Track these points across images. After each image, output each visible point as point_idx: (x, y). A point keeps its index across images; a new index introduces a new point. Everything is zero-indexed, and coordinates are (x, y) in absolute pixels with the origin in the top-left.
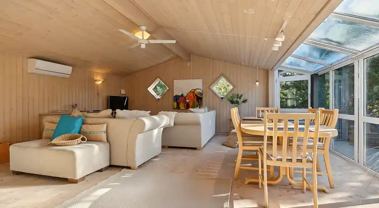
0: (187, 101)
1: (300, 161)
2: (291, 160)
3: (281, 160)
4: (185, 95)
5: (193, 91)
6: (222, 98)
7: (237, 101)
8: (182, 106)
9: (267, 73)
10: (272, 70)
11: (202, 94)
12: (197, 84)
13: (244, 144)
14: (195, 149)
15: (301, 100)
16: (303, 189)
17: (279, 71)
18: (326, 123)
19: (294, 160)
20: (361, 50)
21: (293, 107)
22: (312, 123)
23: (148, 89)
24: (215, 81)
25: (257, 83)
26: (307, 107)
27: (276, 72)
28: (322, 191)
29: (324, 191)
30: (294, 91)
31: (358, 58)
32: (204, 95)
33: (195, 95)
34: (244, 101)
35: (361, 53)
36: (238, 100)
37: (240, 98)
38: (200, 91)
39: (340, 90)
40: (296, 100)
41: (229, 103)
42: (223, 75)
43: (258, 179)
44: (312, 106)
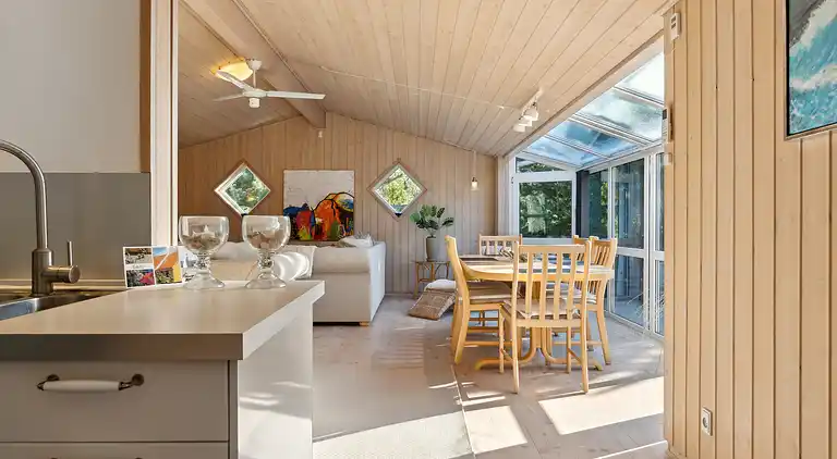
0: (318, 220)
1: (564, 317)
2: (551, 317)
3: (537, 317)
4: (312, 205)
5: (331, 197)
6: (398, 215)
7: (432, 222)
8: (304, 233)
9: (493, 162)
10: (504, 157)
11: (352, 205)
12: (340, 183)
13: (472, 302)
14: (356, 324)
15: (555, 219)
16: (567, 369)
17: (518, 160)
18: (600, 260)
19: (556, 317)
20: (653, 139)
21: (541, 234)
22: (581, 259)
23: (216, 190)
24: (382, 175)
25: (474, 184)
26: (569, 235)
27: (512, 162)
28: (595, 369)
29: (597, 369)
30: (541, 198)
31: (648, 151)
32: (357, 206)
33: (337, 207)
34: (448, 222)
35: (654, 144)
36: (435, 219)
37: (439, 216)
38: (347, 197)
39: (626, 200)
40: (546, 220)
41: (414, 225)
42: (399, 162)
43: (498, 358)
44: (578, 232)
